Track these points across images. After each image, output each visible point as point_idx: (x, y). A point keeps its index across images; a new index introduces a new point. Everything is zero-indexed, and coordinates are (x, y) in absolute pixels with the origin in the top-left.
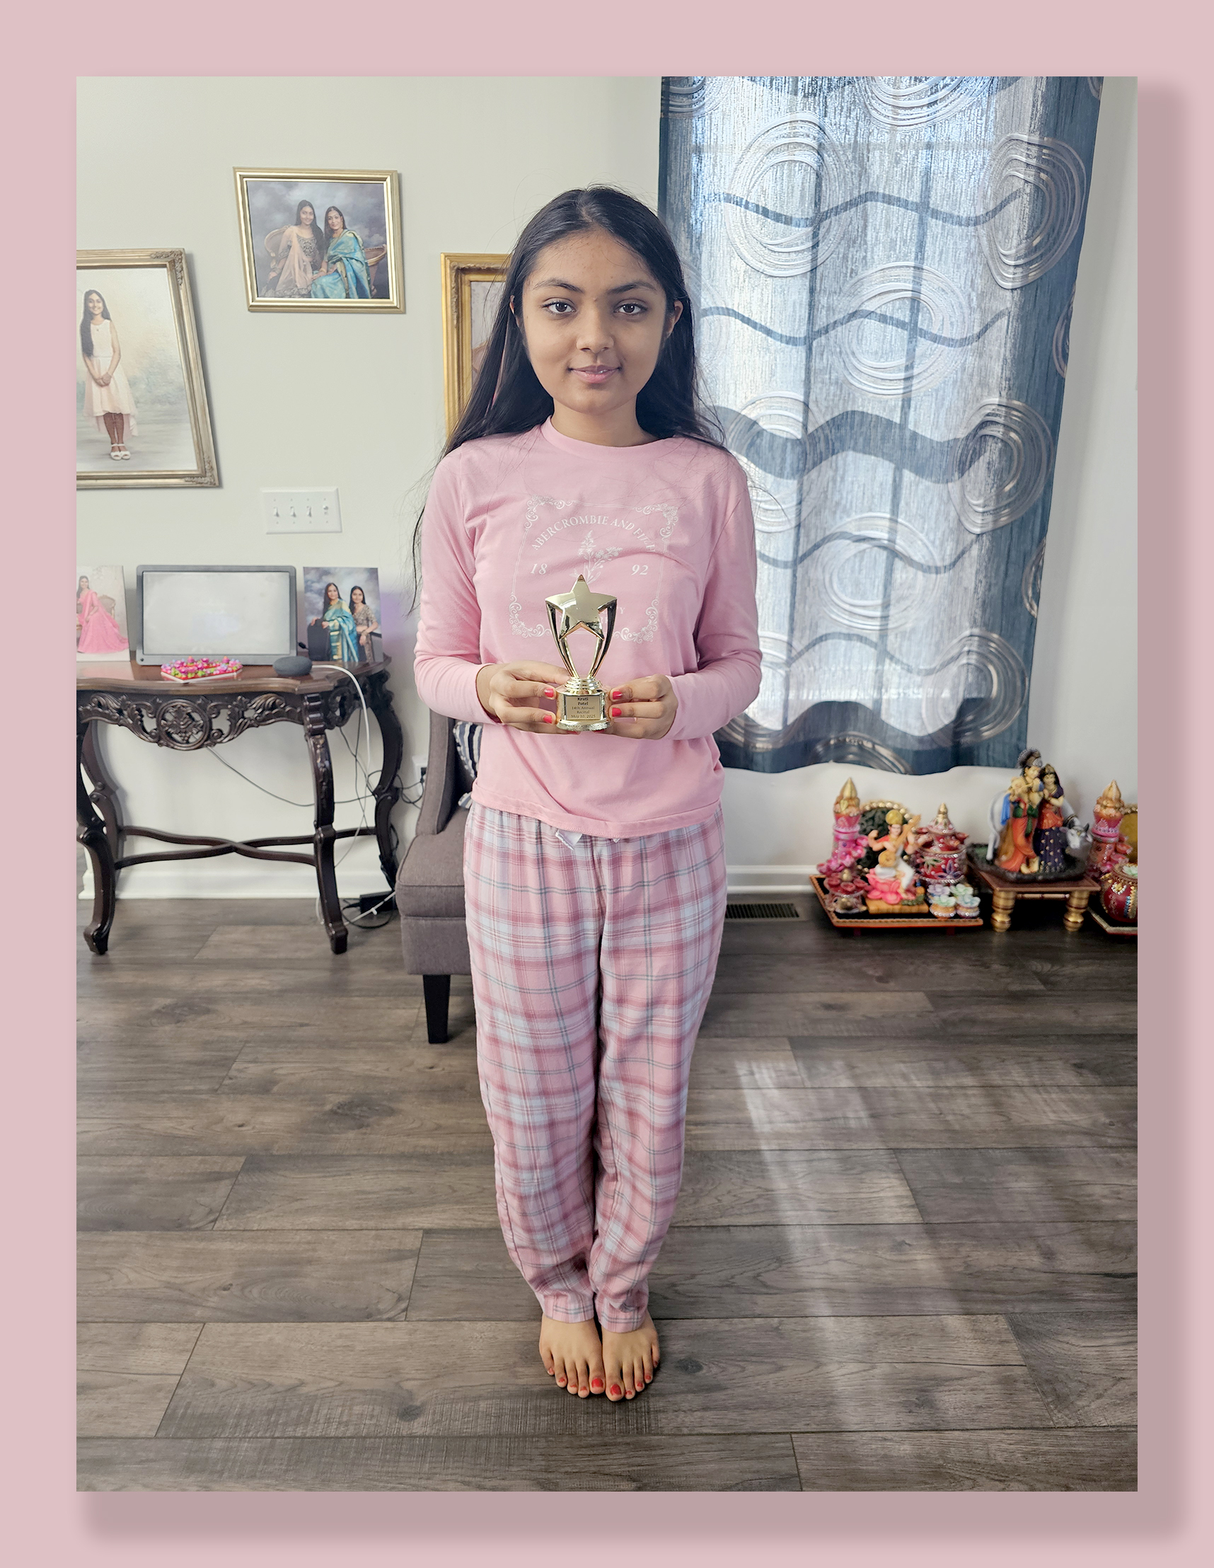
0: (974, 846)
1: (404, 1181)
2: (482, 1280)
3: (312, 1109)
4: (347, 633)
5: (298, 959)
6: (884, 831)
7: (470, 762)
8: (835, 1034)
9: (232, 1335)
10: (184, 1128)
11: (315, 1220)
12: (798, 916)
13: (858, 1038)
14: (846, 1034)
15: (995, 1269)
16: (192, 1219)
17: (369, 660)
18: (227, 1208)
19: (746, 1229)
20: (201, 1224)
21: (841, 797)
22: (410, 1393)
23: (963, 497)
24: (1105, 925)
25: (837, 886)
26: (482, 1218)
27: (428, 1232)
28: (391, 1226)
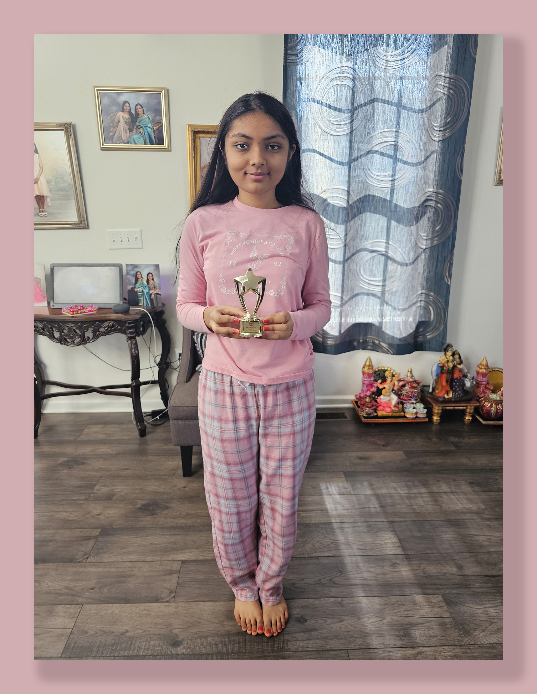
0: (424, 386)
1: (173, 539)
2: (208, 583)
3: (129, 507)
4: (145, 293)
5: (124, 439)
6: (384, 380)
7: (201, 351)
8: (364, 470)
9: (95, 610)
10: (73, 516)
11: (132, 557)
12: (346, 418)
13: (374, 472)
14: (369, 470)
15: (436, 574)
16: (76, 557)
17: (155, 305)
18: (93, 553)
19: (326, 558)
20: (81, 560)
21: (365, 365)
22: (176, 635)
23: (418, 233)
24: (481, 420)
25: (364, 405)
26: (207, 555)
27: (184, 562)
28: (167, 559)
